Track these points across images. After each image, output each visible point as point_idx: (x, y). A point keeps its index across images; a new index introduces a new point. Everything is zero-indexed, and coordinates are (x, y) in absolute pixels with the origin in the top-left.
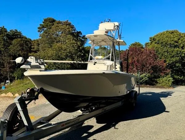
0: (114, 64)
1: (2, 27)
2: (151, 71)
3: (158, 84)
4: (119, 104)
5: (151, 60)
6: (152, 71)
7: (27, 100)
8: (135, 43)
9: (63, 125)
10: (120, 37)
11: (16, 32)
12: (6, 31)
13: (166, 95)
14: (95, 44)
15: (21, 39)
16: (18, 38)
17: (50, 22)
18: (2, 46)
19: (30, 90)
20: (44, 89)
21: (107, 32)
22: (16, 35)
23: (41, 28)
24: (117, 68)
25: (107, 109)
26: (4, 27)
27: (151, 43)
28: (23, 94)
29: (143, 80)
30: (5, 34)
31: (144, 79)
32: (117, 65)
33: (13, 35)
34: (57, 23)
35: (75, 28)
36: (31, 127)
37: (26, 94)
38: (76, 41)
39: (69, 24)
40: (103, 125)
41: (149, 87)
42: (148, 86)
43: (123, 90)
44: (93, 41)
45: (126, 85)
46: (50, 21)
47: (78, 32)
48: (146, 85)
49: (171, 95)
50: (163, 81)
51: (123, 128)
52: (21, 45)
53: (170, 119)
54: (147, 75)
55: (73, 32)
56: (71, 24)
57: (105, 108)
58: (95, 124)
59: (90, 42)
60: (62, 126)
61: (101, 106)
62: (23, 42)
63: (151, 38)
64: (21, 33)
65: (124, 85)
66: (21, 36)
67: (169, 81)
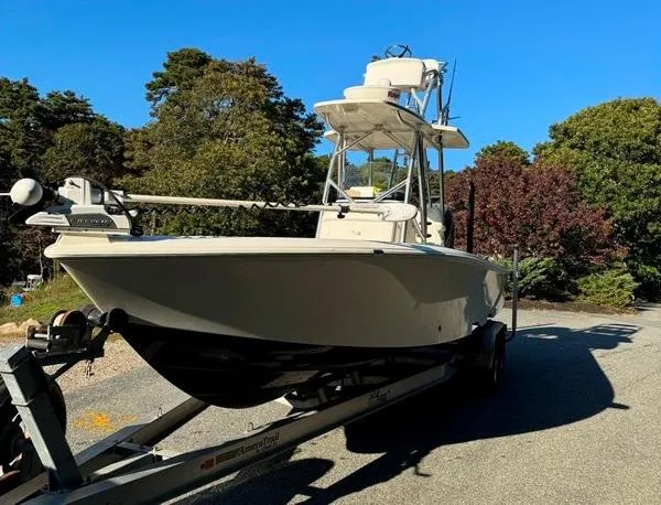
0: (418, 219)
1: (22, 82)
2: (558, 248)
3: (581, 297)
4: (440, 373)
5: (559, 206)
6: (561, 247)
7: (51, 361)
8: (496, 144)
9: (209, 464)
10: (444, 112)
11: (69, 102)
12: (35, 98)
13: (611, 339)
14: (346, 139)
15: (86, 125)
16: (77, 121)
17: (189, 64)
18: (21, 150)
19: (68, 320)
20: (128, 313)
21: (394, 94)
22: (67, 111)
23: (157, 86)
24: (429, 236)
25: (388, 397)
26: (26, 81)
27: (557, 146)
28: (36, 335)
29: (524, 280)
30: (31, 107)
31: (528, 278)
32: (430, 224)
33: (58, 112)
34: (216, 70)
35: (281, 88)
36: (70, 473)
37: (47, 336)
38: (282, 134)
39: (259, 74)
40: (375, 457)
41: (549, 308)
42: (544, 302)
43: (454, 322)
44: (341, 129)
45: (464, 301)
46: (192, 61)
47: (289, 101)
48: (537, 299)
49: (629, 341)
50: (598, 287)
51: (454, 475)
52: (87, 149)
53: (638, 440)
54: (542, 264)
55: (273, 100)
56: (266, 73)
57: (383, 391)
58: (340, 455)
59: (332, 132)
60: (202, 467)
61: (369, 380)
62: (92, 136)
63: (554, 128)
64: (88, 105)
65: (456, 302)
66: (86, 114)
67: (621, 286)
